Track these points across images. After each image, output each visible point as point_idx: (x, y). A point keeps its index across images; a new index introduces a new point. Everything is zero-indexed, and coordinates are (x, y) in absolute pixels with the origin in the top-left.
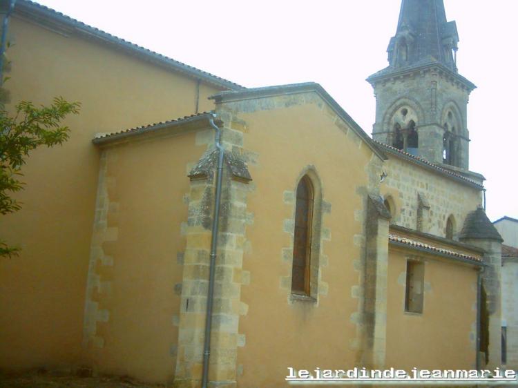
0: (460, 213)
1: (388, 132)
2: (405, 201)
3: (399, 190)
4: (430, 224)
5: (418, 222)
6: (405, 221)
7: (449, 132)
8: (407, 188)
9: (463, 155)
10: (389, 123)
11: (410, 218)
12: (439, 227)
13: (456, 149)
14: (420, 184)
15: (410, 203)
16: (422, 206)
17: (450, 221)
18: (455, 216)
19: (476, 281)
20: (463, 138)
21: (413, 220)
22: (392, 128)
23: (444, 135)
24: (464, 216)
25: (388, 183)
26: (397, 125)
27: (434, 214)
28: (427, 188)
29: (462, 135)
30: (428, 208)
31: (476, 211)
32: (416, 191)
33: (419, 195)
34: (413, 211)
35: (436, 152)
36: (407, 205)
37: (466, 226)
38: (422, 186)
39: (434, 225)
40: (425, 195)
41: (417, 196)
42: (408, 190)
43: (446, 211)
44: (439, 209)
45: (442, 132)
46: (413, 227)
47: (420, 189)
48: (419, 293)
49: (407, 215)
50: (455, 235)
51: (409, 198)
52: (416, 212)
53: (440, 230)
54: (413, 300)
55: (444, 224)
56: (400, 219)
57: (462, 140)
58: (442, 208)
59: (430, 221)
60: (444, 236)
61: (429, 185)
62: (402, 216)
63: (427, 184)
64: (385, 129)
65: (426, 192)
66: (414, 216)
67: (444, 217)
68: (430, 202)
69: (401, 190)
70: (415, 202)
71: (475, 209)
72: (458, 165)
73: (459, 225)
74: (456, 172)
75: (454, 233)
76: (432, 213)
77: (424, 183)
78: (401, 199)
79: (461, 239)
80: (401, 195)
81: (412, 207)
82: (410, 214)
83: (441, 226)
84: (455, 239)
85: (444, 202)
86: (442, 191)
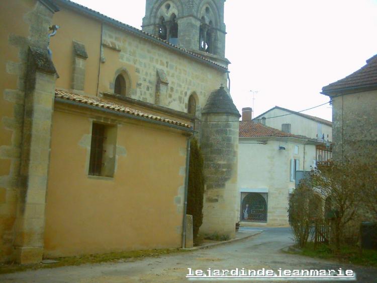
0: (203, 91)
1: (155, 24)
2: (142, 76)
3: (136, 66)
4: (169, 100)
5: (156, 96)
6: (141, 95)
7: (206, 24)
8: (145, 64)
9: (219, 45)
10: (155, 17)
11: (147, 92)
12: (181, 102)
13: (213, 39)
14: (159, 62)
15: (148, 78)
16: (160, 82)
17: (192, 99)
18: (198, 94)
20: (220, 30)
21: (151, 94)
22: (157, 21)
23: (200, 26)
24: (208, 94)
25: (122, 58)
26: (162, 18)
27: (175, 90)
28: (167, 67)
29: (219, 28)
30: (166, 84)
31: (219, 90)
32: (154, 67)
33: (157, 72)
34: (150, 86)
35: (193, 41)
36: (145, 80)
37: (208, 103)
38: (162, 64)
39: (174, 100)
40: (165, 72)
41: (155, 73)
42: (145, 67)
43: (188, 89)
44: (180, 86)
45: (198, 24)
46: (150, 100)
47: (159, 67)
49: (144, 89)
50: (198, 110)
51: (147, 74)
52: (154, 88)
53: (182, 105)
54: (106, 164)
55: (186, 100)
56: (136, 92)
57: (218, 33)
58: (183, 85)
59: (170, 96)
60: (186, 111)
61: (169, 63)
62: (138, 90)
63: (167, 63)
64: (152, 21)
65: (165, 69)
66: (152, 90)
67: (186, 94)
68: (170, 80)
69: (137, 66)
70: (154, 78)
71: (218, 87)
72: (215, 53)
73: (202, 102)
74: (206, 57)
75: (197, 109)
76: (172, 89)
77: (165, 61)
78: (137, 74)
79: (203, 114)
80: (138, 71)
81: (150, 82)
82: (148, 88)
83: (182, 102)
84: (198, 114)
85: (186, 81)
86: (184, 70)
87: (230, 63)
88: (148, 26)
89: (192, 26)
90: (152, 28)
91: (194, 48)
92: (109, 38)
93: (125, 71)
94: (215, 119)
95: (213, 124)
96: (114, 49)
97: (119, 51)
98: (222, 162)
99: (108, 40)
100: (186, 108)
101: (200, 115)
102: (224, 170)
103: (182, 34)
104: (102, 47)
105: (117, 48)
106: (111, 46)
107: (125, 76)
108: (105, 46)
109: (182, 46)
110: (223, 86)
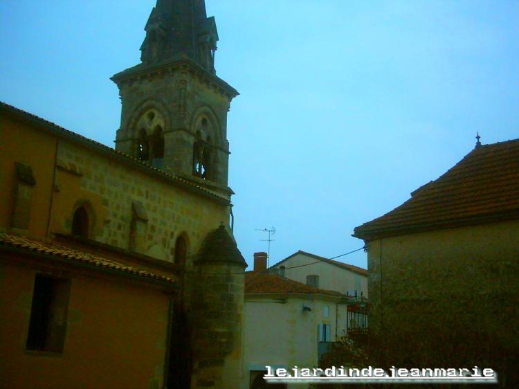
0: (196, 232)
1: (133, 140)
2: (111, 209)
3: (103, 196)
4: (149, 242)
5: (130, 237)
6: (110, 235)
7: (202, 141)
8: (116, 194)
9: (220, 169)
10: (134, 129)
11: (118, 231)
12: (165, 246)
13: (212, 161)
14: (136, 191)
15: (120, 213)
16: (137, 217)
17: (182, 240)
18: (190, 234)
20: (221, 149)
21: (123, 235)
22: (137, 135)
23: (195, 144)
24: (203, 235)
25: (84, 185)
26: (143, 131)
27: (157, 229)
28: (147, 197)
29: (219, 145)
30: (145, 221)
31: (218, 230)
32: (129, 199)
33: (133, 205)
34: (123, 223)
35: (185, 163)
36: (115, 215)
37: (203, 247)
38: (140, 194)
39: (156, 244)
40: (144, 205)
41: (130, 206)
42: (116, 197)
43: (176, 228)
44: (164, 224)
45: (192, 140)
46: (122, 244)
47: (136, 198)
48: (61, 323)
49: (113, 228)
50: (189, 258)
51: (118, 207)
52: (128, 226)
53: (166, 250)
55: (173, 243)
56: (102, 232)
57: (219, 151)
58: (169, 223)
59: (151, 238)
60: (171, 259)
61: (150, 193)
62: (106, 229)
63: (147, 192)
64: (129, 135)
65: (144, 201)
66: (126, 230)
67: (172, 234)
68: (150, 215)
69: (106, 196)
70: (128, 214)
71: (217, 226)
72: (214, 180)
73: (194, 246)
74: (202, 185)
75: (187, 255)
76: (153, 228)
77: (144, 190)
78: (105, 207)
79: (196, 263)
80: (106, 203)
81: (123, 219)
82: (119, 227)
83: (167, 246)
84: (189, 263)
85: (173, 216)
86: (170, 203)
87: (234, 194)
88: (124, 141)
89: (184, 142)
90: (129, 143)
91: (185, 173)
92: (67, 158)
93: (87, 204)
94: (212, 270)
95: (209, 277)
96: (73, 173)
97: (80, 175)
98: (220, 330)
99: (65, 161)
100: (172, 254)
101: (192, 264)
102: (224, 340)
103: (169, 153)
104: (56, 170)
105: (78, 171)
106: (69, 168)
107: (87, 209)
108: (60, 168)
109: (170, 169)
110: (223, 224)
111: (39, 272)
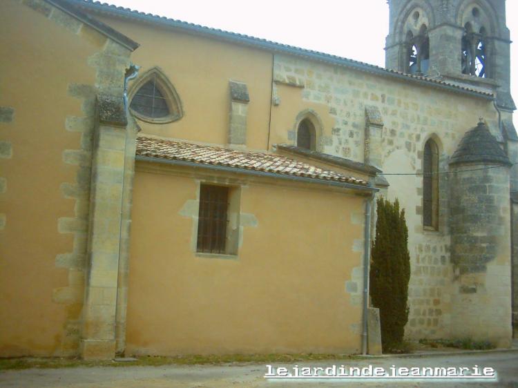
0: (450, 132)
1: (401, 44)
2: (340, 118)
3: (330, 105)
4: (390, 148)
6: (340, 144)
7: (473, 33)
8: (345, 102)
11: (350, 139)
12: (409, 150)
14: (369, 97)
15: (351, 120)
17: (431, 145)
18: (441, 136)
19: (364, 212)
20: (499, 39)
21: (356, 143)
22: (404, 38)
23: (463, 37)
24: (459, 136)
25: (307, 96)
26: (410, 33)
27: (398, 133)
28: (383, 101)
29: (497, 35)
30: (380, 126)
31: (476, 128)
32: (361, 104)
33: (366, 110)
34: (355, 130)
36: (345, 124)
37: (459, 147)
38: (374, 98)
39: (398, 148)
40: (380, 109)
41: (363, 113)
42: (346, 105)
43: (422, 130)
44: (408, 127)
45: (459, 34)
47: (369, 103)
48: (235, 228)
49: (344, 136)
50: (442, 160)
51: (348, 114)
52: (361, 133)
53: (411, 154)
54: (229, 238)
55: (420, 146)
56: (331, 141)
58: (413, 126)
59: (391, 143)
60: (419, 162)
61: (387, 96)
62: (335, 138)
63: (383, 96)
65: (379, 105)
66: (360, 136)
67: (418, 137)
68: (387, 122)
69: (332, 104)
70: (360, 120)
71: (475, 124)
72: (492, 77)
73: (448, 148)
75: (440, 158)
76: (393, 132)
77: (379, 94)
78: (332, 116)
79: (451, 165)
80: (333, 111)
81: (354, 126)
82: (351, 135)
83: (412, 149)
84: (443, 166)
85: (418, 118)
86: (414, 104)
88: (392, 46)
89: (448, 38)
90: (397, 49)
91: (452, 71)
92: (284, 72)
93: (312, 114)
94: (466, 173)
95: (464, 179)
96: (292, 85)
97: (301, 87)
98: (479, 234)
99: (283, 74)
100: (419, 157)
101: (447, 167)
102: (484, 245)
104: (274, 85)
105: (298, 83)
106: (287, 81)
107: (313, 121)
108: (278, 83)
109: (435, 69)
110: (483, 121)
111: (204, 181)
